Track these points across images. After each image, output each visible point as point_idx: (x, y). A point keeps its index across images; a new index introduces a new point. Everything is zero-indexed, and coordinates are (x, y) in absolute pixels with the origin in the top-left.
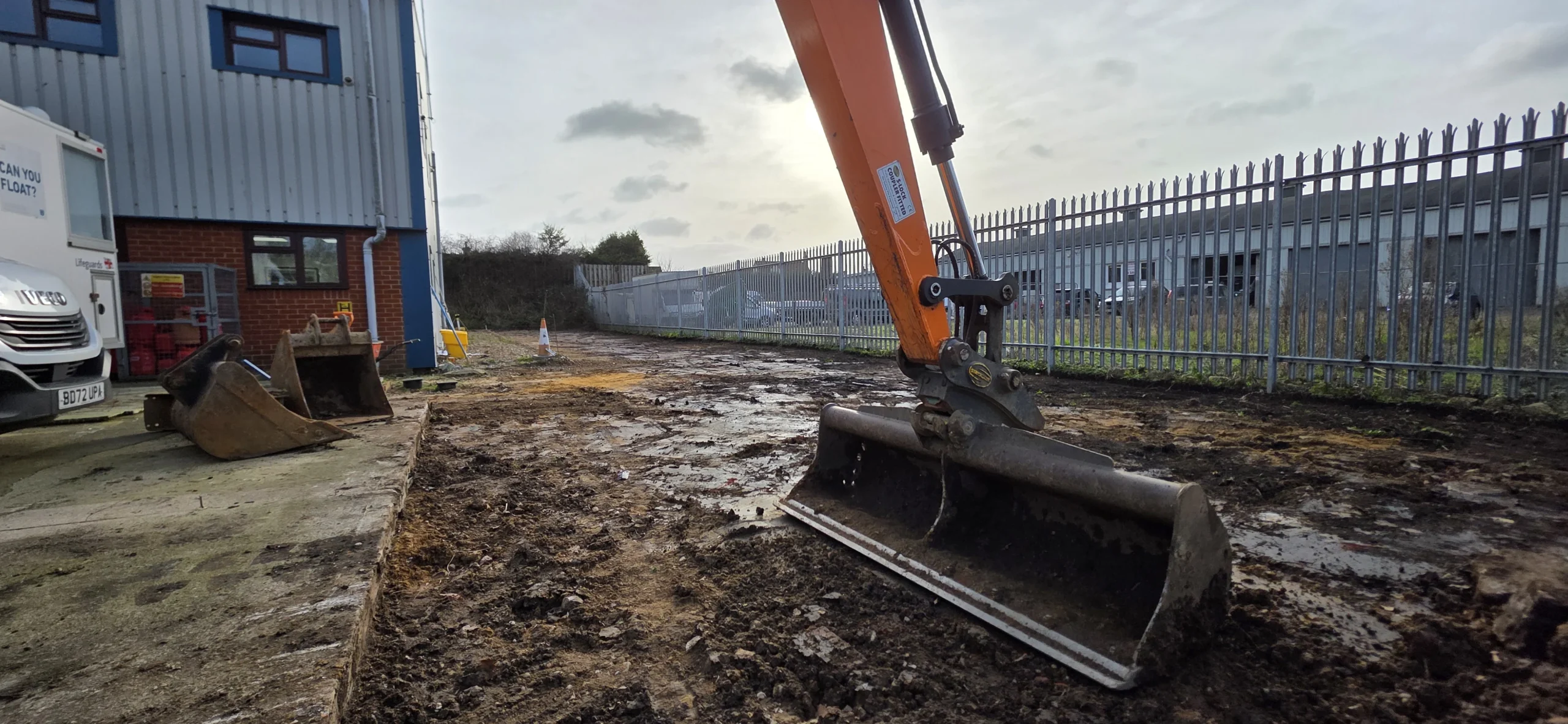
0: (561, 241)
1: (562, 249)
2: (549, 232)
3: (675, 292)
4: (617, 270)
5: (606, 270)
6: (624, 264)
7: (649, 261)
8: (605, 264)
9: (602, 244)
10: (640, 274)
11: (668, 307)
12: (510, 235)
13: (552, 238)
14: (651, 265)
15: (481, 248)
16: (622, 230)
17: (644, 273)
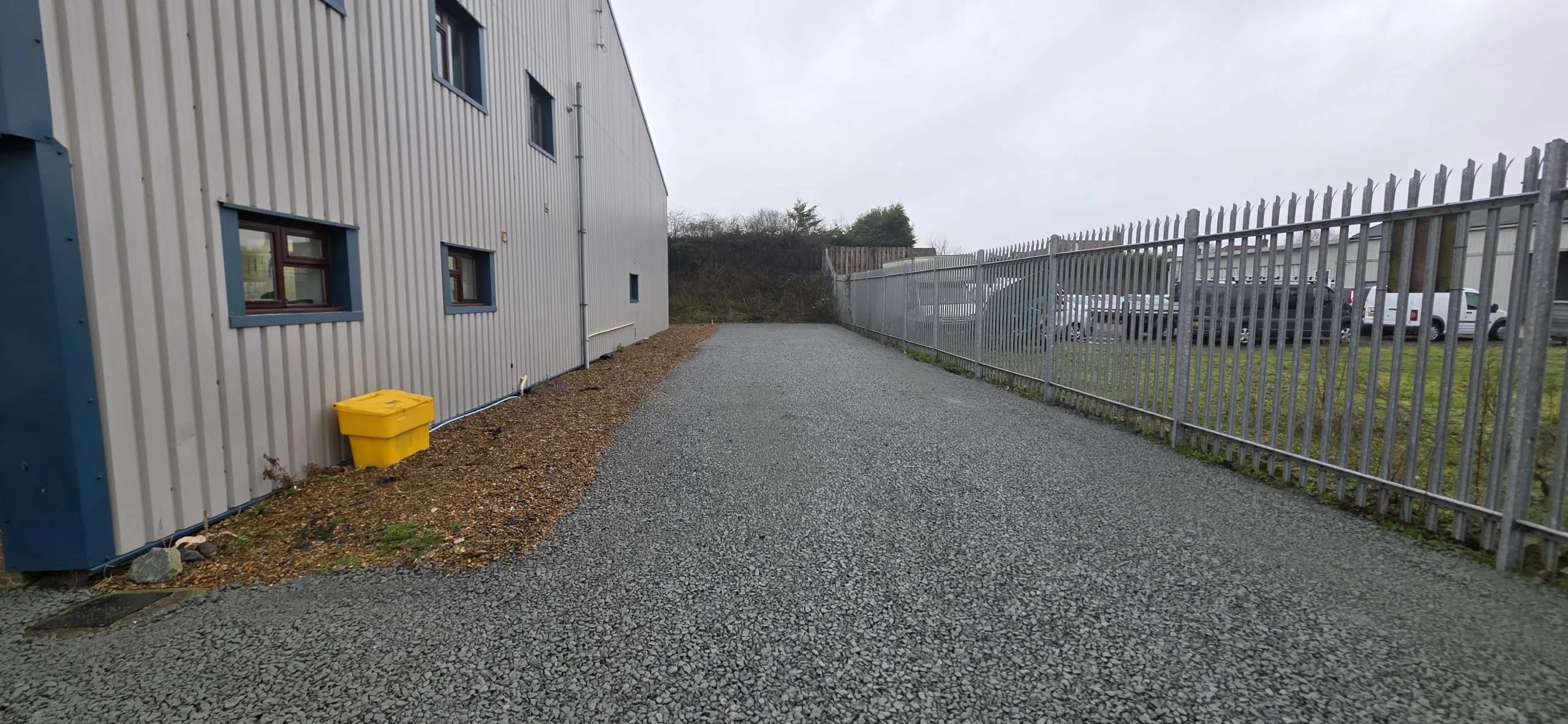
0: (811, 221)
1: (811, 230)
2: (800, 209)
3: (932, 285)
4: (873, 253)
5: (860, 254)
6: (883, 246)
7: (914, 242)
8: (861, 246)
9: (860, 220)
10: (901, 258)
11: (924, 308)
12: (756, 213)
13: (803, 216)
14: (916, 246)
15: (725, 229)
16: (885, 204)
17: (906, 256)
